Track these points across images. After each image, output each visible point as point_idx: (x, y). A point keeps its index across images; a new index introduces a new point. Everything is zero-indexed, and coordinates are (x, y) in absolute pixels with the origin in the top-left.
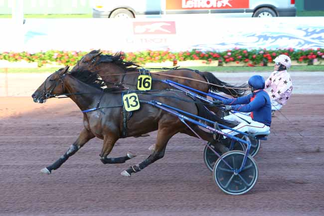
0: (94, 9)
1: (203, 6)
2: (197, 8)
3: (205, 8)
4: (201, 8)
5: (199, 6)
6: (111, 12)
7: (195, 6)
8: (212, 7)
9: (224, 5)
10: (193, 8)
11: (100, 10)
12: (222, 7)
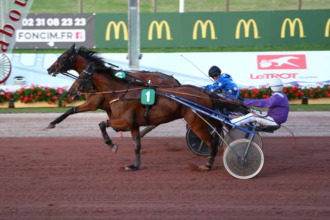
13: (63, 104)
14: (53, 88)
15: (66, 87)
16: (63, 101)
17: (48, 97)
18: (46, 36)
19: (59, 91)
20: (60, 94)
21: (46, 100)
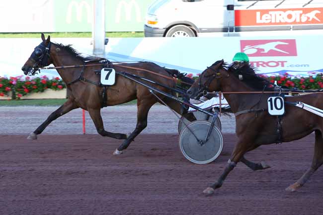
0: (146, 26)
1: (283, 21)
2: (275, 23)
3: (286, 23)
4: (280, 23)
5: (278, 21)
6: (167, 29)
7: (273, 21)
8: (295, 22)
9: (310, 20)
10: (271, 23)
11: (153, 26)
12: (307, 22)
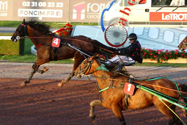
13: (160, 61)
14: (154, 50)
15: (163, 50)
16: (160, 59)
17: (150, 56)
18: (37, 13)
19: (158, 52)
20: (159, 54)
21: (149, 58)
